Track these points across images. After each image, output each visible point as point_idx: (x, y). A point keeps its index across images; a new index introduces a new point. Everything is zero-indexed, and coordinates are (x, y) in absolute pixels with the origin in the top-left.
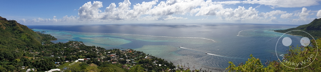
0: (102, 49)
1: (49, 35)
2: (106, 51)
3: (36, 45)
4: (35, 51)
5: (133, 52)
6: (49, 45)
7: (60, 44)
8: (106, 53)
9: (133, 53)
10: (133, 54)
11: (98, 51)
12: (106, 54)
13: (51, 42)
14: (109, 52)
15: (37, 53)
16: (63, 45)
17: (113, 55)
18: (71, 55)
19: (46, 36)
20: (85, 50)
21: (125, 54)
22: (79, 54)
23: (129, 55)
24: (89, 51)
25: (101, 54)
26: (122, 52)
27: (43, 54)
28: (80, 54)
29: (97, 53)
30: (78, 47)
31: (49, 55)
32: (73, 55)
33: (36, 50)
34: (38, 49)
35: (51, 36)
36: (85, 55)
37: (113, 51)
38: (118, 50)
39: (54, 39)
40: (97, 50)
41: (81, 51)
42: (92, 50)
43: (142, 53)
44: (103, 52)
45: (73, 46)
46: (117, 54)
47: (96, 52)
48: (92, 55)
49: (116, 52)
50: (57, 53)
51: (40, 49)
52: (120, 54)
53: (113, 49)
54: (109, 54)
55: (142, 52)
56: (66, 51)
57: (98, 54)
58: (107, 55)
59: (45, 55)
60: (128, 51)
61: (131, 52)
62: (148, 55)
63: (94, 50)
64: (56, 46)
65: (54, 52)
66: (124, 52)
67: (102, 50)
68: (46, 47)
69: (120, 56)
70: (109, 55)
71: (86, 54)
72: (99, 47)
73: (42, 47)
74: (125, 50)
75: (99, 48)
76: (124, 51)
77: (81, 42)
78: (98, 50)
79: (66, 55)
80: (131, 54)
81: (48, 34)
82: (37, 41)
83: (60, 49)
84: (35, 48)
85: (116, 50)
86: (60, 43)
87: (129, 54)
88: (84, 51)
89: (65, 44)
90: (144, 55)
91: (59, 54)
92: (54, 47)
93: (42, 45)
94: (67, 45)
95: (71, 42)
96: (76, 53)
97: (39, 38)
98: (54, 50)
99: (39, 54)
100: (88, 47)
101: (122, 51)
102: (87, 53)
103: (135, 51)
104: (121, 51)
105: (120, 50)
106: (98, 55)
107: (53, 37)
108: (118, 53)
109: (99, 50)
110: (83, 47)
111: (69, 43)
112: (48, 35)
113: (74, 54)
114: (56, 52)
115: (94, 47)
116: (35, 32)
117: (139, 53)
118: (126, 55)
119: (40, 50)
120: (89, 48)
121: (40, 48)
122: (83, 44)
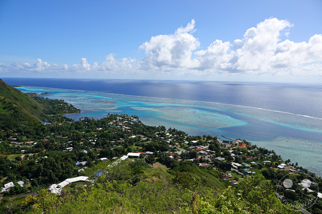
0: (180, 133)
1: (62, 102)
2: (187, 139)
3: (29, 125)
4: (24, 138)
5: (250, 149)
6: (60, 124)
7: (88, 122)
8: (187, 142)
9: (249, 151)
10: (248, 153)
11: (171, 138)
12: (188, 144)
13: (65, 118)
14: (194, 142)
15: (32, 143)
16: (95, 124)
17: (203, 149)
18: (112, 146)
19: (52, 102)
20: (143, 134)
21: (229, 148)
22: (129, 143)
23: (239, 154)
24: (151, 137)
25: (177, 144)
26: (223, 144)
27: (46, 147)
28: (131, 142)
29: (169, 142)
30: (127, 128)
31: (62, 148)
32: (117, 145)
33: (27, 137)
34: (34, 133)
35: (66, 104)
36: (143, 146)
37: (202, 140)
38: (215, 139)
39: (72, 109)
40: (168, 134)
41: (134, 137)
42: (158, 134)
43: (271, 154)
44: (181, 140)
45: (116, 125)
46: (210, 148)
47: (165, 139)
48: (158, 145)
49: (210, 143)
50: (81, 143)
51: (37, 134)
52: (219, 149)
53: (204, 136)
54: (194, 144)
55: (273, 152)
56: (102, 136)
57: (171, 143)
58: (191, 147)
59: (51, 148)
60: (236, 144)
61: (244, 146)
62: (289, 161)
63: (163, 135)
64: (77, 126)
65: (74, 140)
66: (228, 145)
67: (179, 136)
68: (52, 130)
69: (217, 151)
70: (193, 147)
71: (145, 143)
72: (172, 128)
73: (43, 130)
74: (230, 141)
75: (172, 131)
76: (228, 142)
77: (135, 118)
78: (171, 135)
79: (102, 145)
80: (244, 152)
81: (57, 100)
82: (30, 114)
83: (88, 134)
84: (25, 132)
85: (209, 138)
86: (87, 120)
87: (238, 150)
88: (140, 137)
89: (98, 121)
90: (276, 159)
91: (85, 144)
92: (73, 127)
93: (43, 125)
94: (103, 123)
95: (112, 117)
96: (123, 141)
97: (36, 108)
98: (73, 136)
99: (37, 146)
100: (150, 127)
101: (224, 142)
102: (148, 140)
103: (254, 147)
104: (221, 142)
105: (218, 140)
106: (170, 146)
107: (72, 106)
108: (213, 145)
109: (173, 135)
110: (139, 128)
111: (108, 118)
112: (57, 102)
113: (120, 143)
114: (79, 140)
115: (163, 128)
116: (26, 94)
117: (264, 152)
118: (231, 151)
119: (39, 137)
120: (151, 129)
121: (38, 132)
122: (140, 122)
